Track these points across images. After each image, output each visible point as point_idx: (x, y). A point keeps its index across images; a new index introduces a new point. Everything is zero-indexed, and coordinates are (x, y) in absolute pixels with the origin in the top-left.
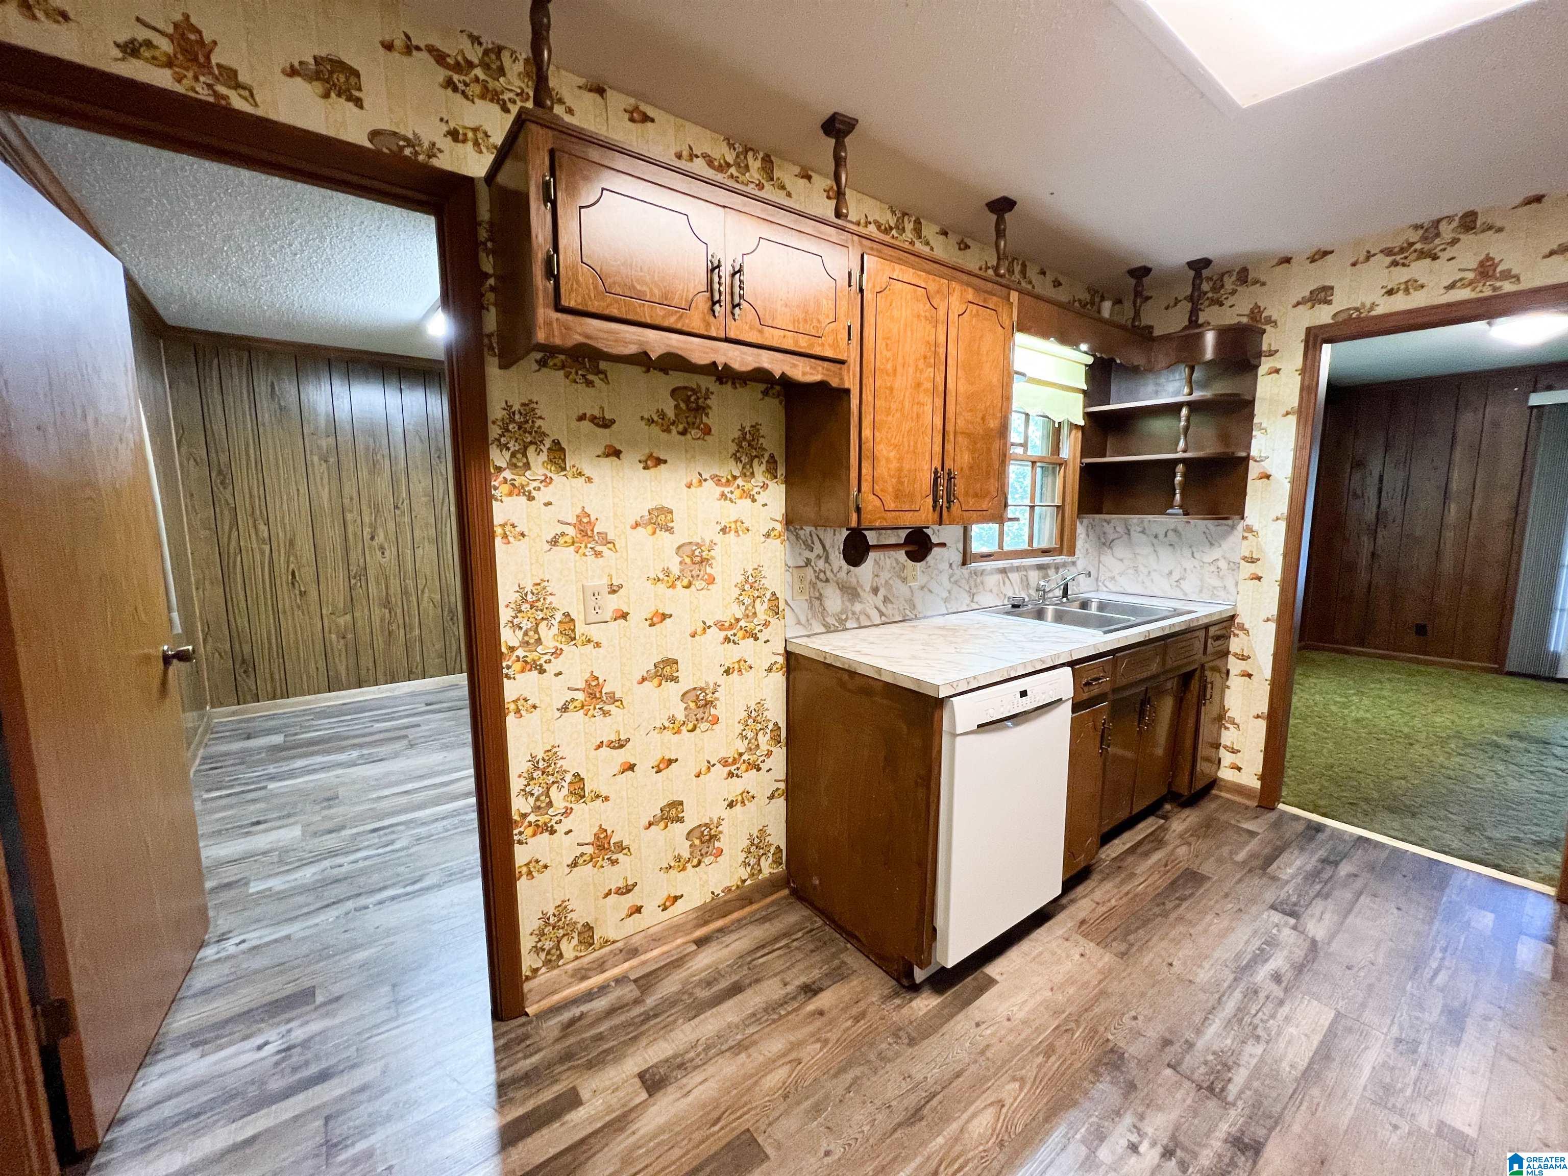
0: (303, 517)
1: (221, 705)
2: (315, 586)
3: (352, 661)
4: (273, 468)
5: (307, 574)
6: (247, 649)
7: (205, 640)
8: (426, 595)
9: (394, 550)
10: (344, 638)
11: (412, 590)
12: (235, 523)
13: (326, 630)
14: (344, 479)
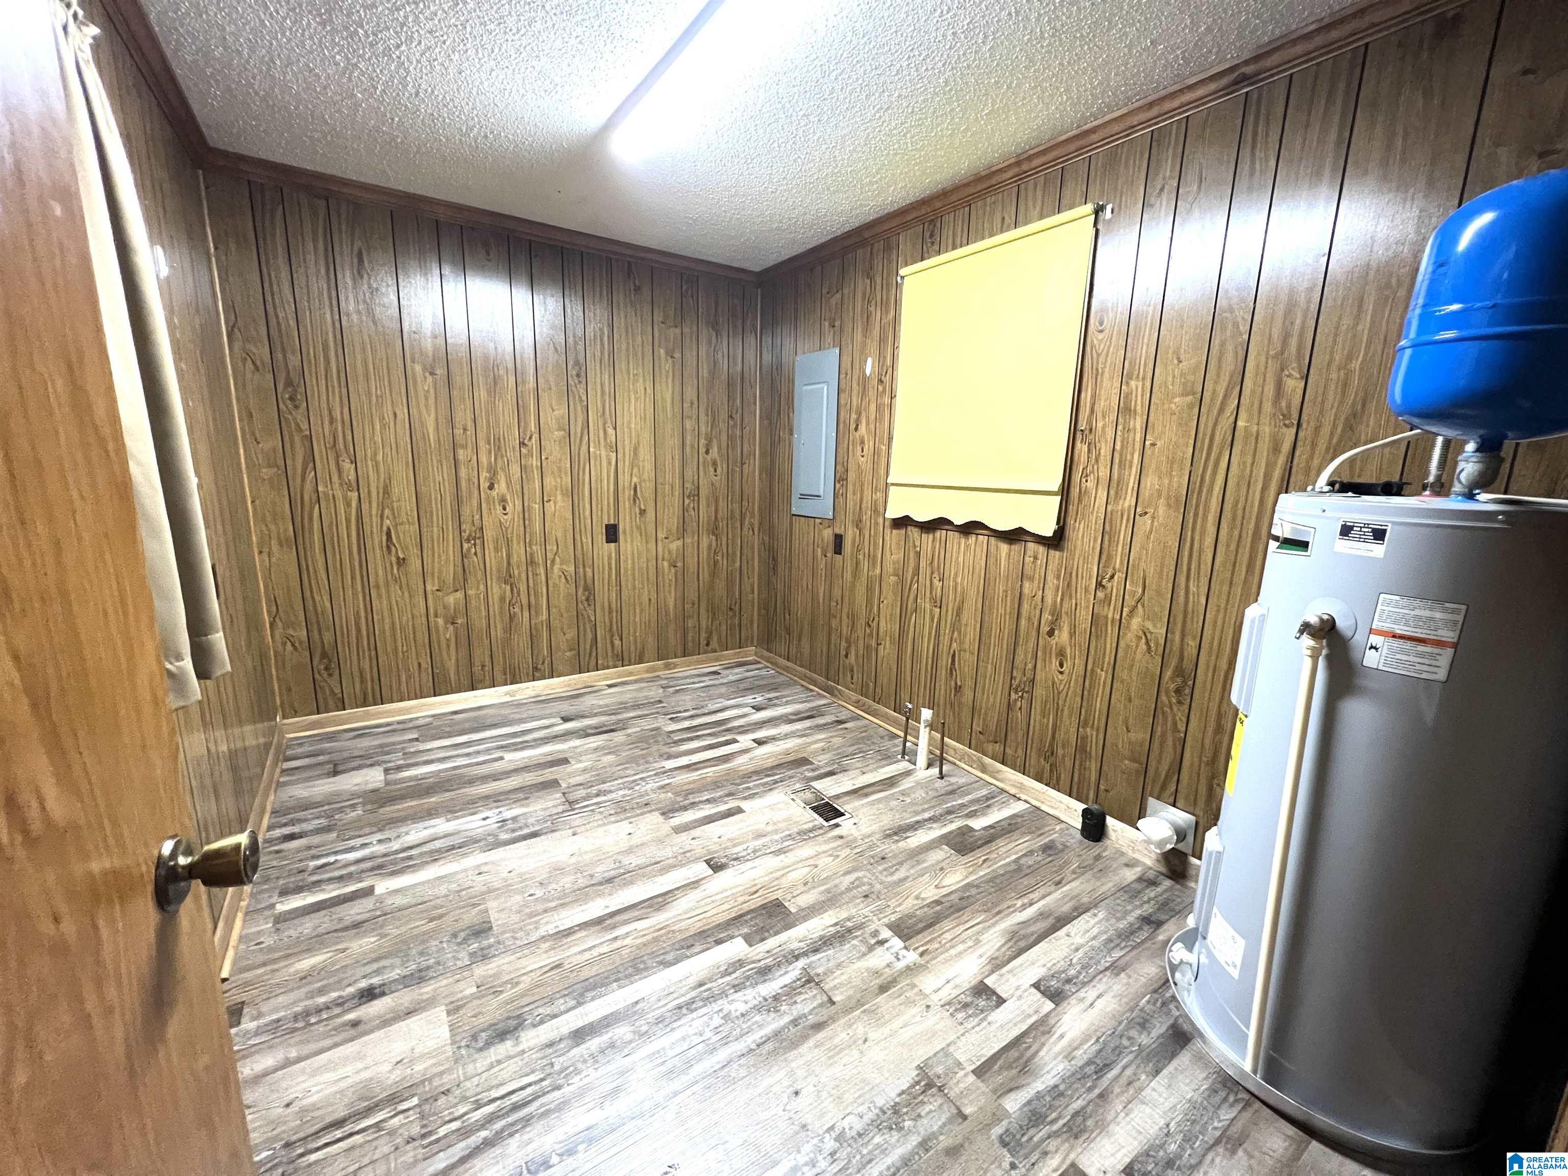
0: (401, 450)
1: (296, 714)
2: (417, 551)
3: (463, 652)
4: (361, 378)
5: (407, 533)
6: (328, 637)
7: (272, 625)
8: (557, 567)
9: (518, 503)
10: (453, 623)
11: (539, 559)
12: (311, 457)
13: (431, 611)
14: (456, 402)
